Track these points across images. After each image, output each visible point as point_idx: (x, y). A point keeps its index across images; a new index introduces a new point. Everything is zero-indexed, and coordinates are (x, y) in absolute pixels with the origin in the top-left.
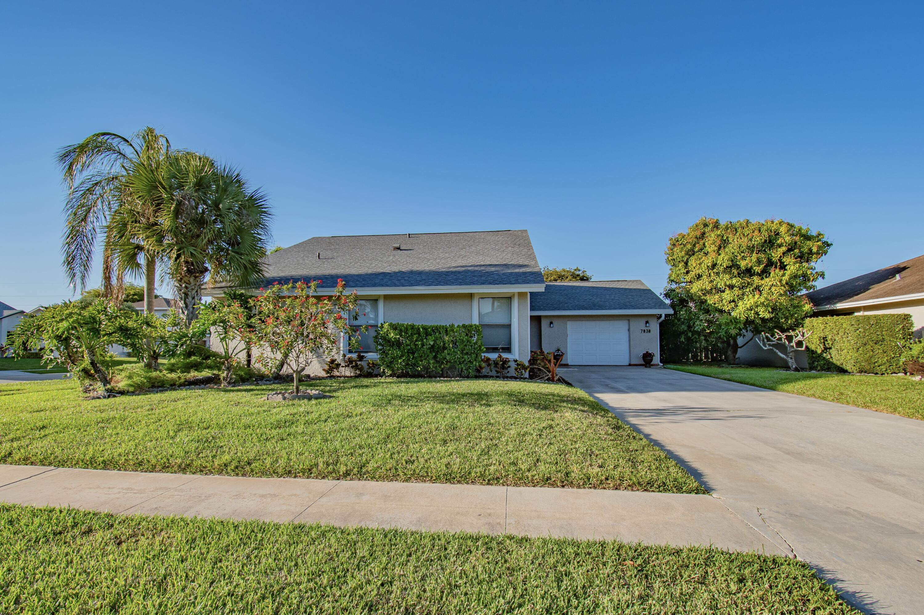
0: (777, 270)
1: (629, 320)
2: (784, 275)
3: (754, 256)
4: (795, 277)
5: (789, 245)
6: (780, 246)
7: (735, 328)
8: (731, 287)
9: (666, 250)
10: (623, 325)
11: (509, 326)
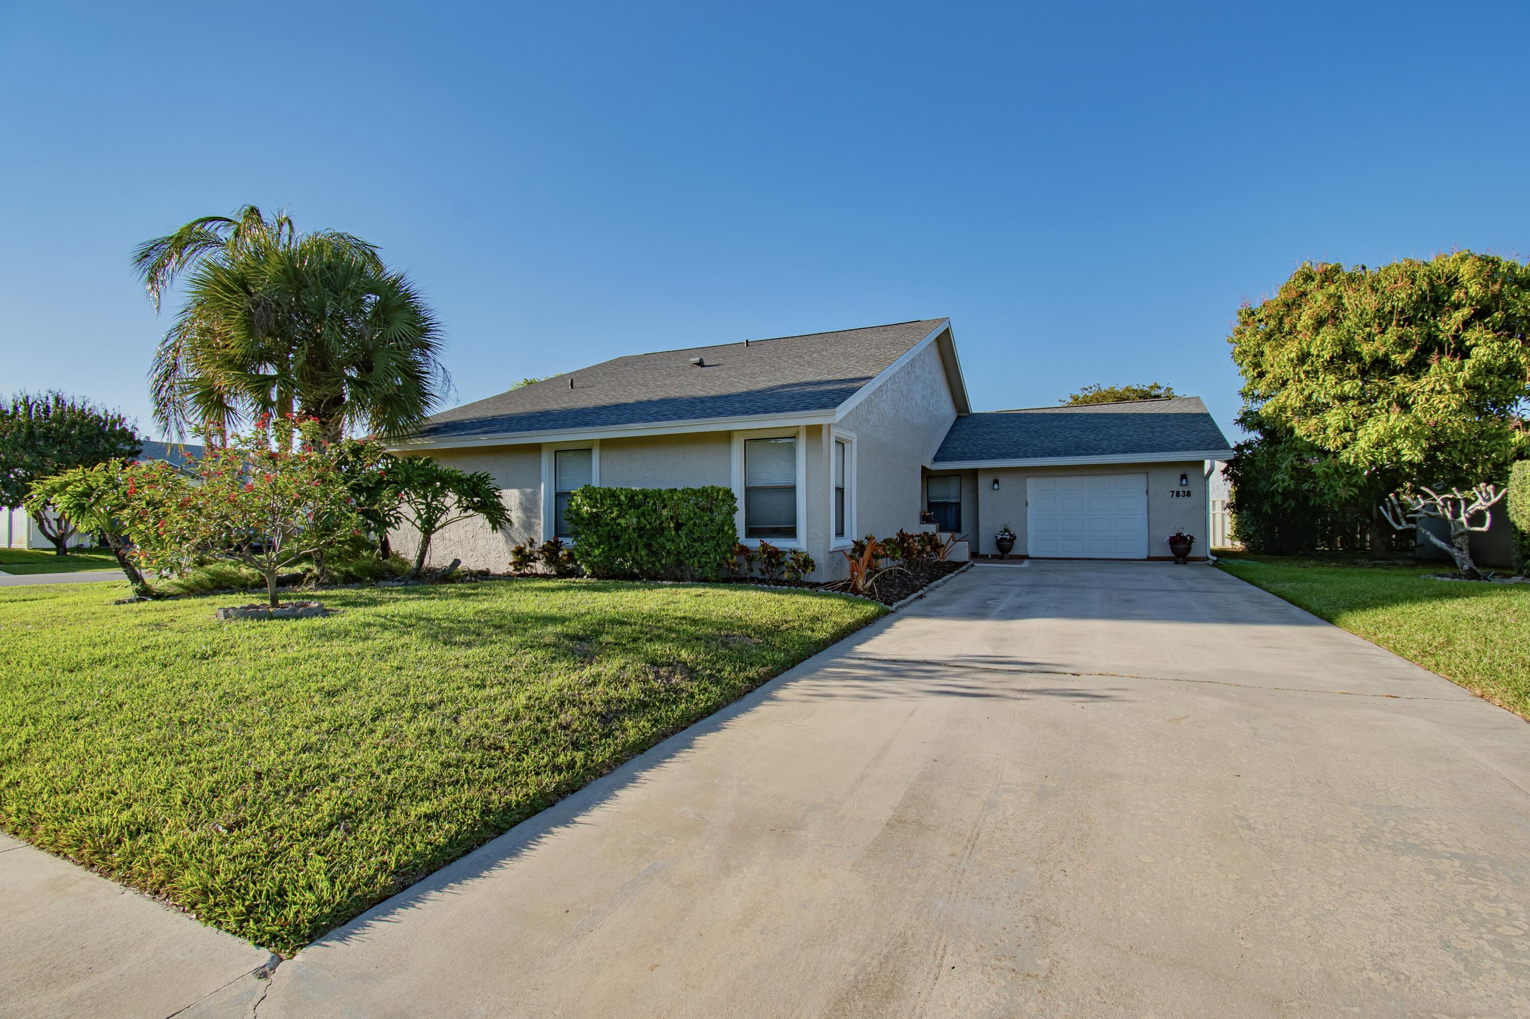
0: (1445, 359)
1: (1147, 473)
2: (1461, 368)
3: (1392, 333)
4: (1488, 370)
5: (1478, 302)
6: (1457, 307)
7: (1348, 484)
8: (1343, 399)
9: (1231, 334)
10: (1135, 484)
11: (793, 489)
